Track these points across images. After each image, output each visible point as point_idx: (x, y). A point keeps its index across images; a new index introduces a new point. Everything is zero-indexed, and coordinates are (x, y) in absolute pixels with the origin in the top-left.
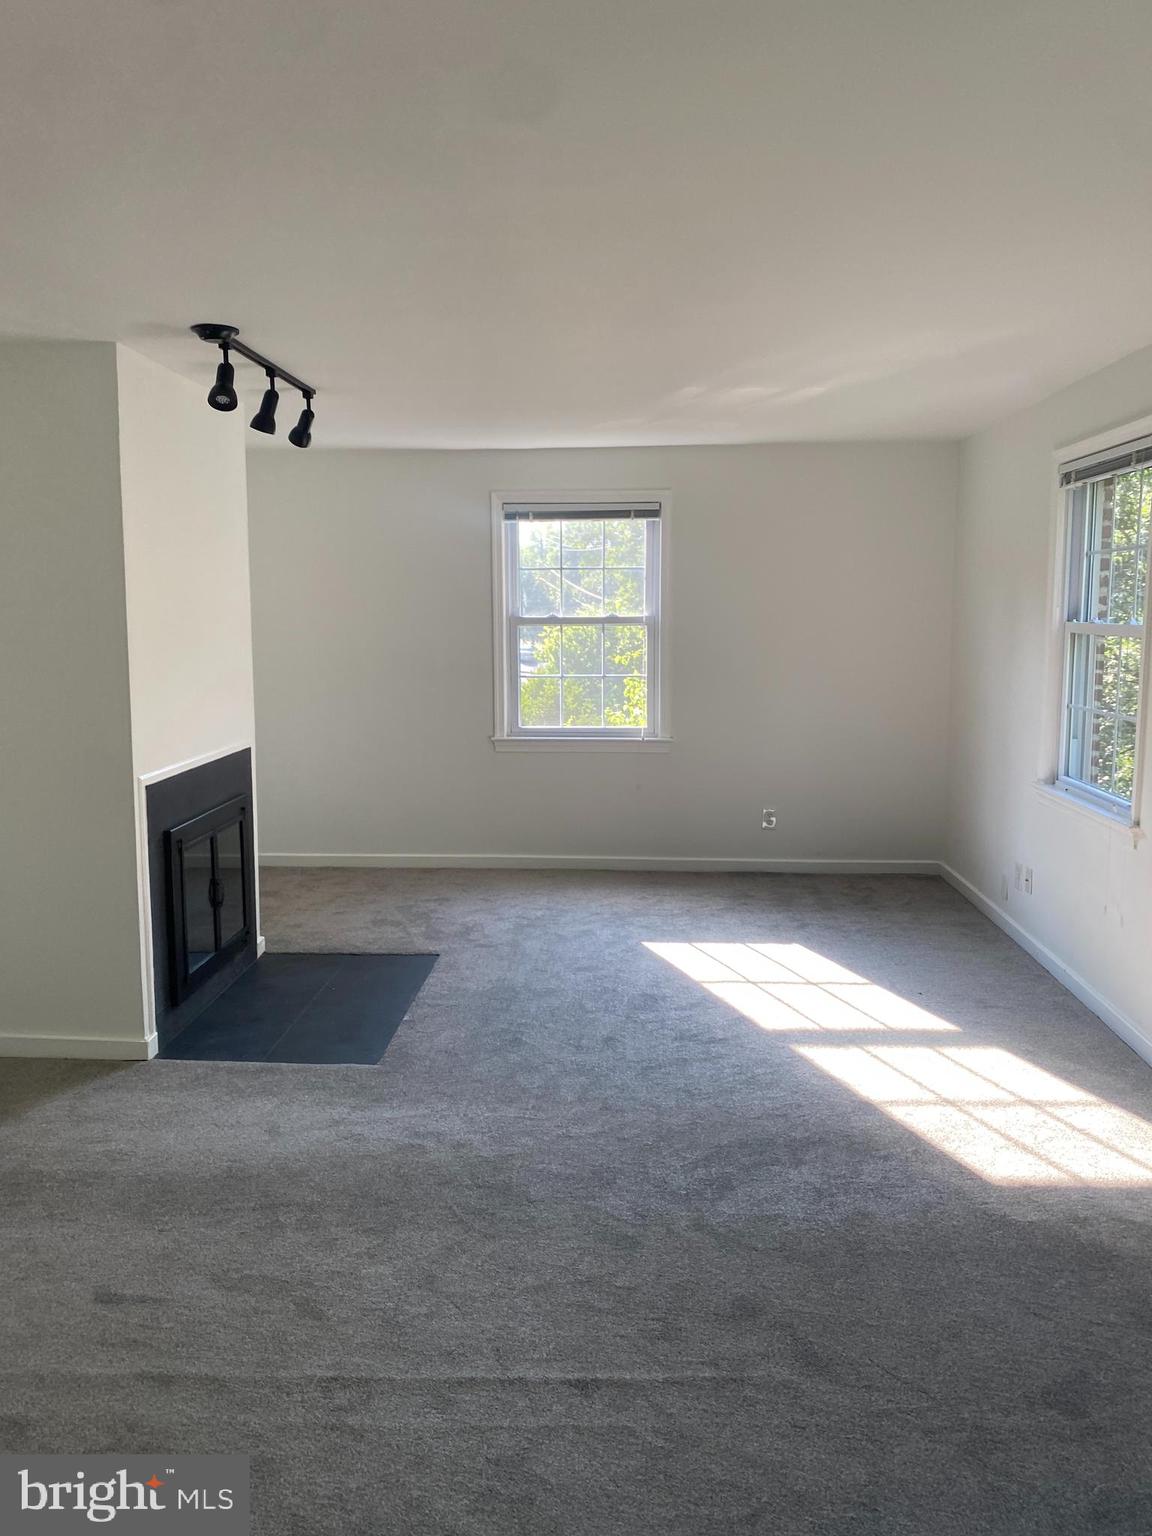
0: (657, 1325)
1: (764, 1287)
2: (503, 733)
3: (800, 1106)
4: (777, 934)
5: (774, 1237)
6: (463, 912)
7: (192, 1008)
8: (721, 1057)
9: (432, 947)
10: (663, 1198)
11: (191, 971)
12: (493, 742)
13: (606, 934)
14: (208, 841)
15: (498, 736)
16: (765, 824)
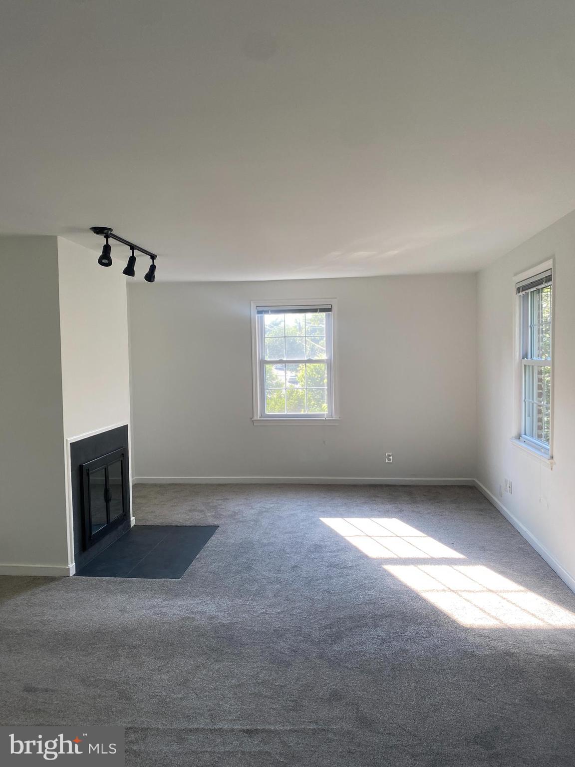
0: (291, 704)
1: (348, 686)
2: (257, 417)
3: (382, 598)
4: (387, 514)
5: (357, 662)
6: (235, 505)
7: (94, 552)
8: (348, 575)
9: (216, 523)
10: (306, 643)
11: (93, 533)
12: (253, 421)
13: (303, 516)
14: (104, 470)
15: (255, 418)
16: (387, 461)
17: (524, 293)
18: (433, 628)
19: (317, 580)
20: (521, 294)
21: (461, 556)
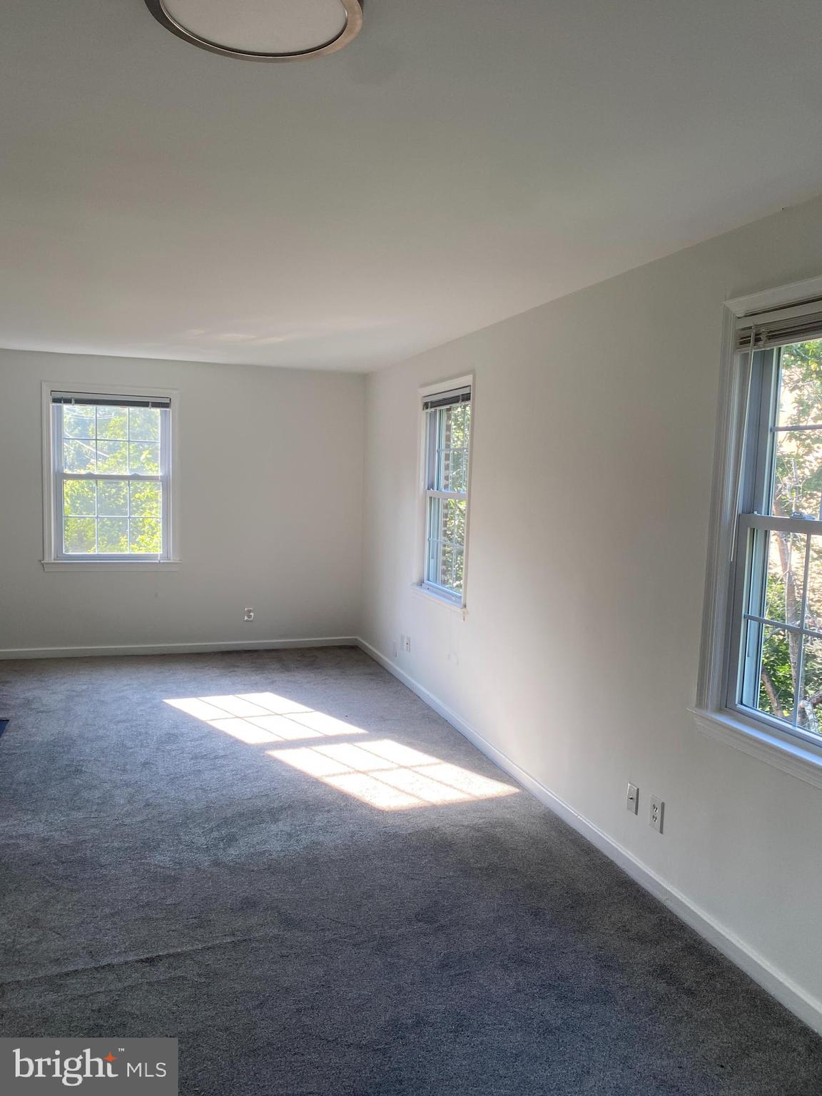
5: (264, 863)
8: (223, 766)
13: (136, 698)
16: (246, 618)
17: (433, 410)
18: (346, 814)
19: (183, 776)
20: (429, 410)
21: (360, 731)
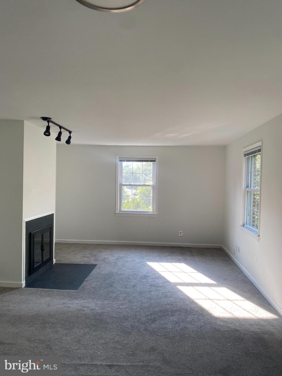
0: (131, 352)
1: (158, 344)
2: (117, 212)
3: (176, 302)
4: (179, 261)
5: (163, 333)
6: (105, 255)
7: (34, 276)
8: (160, 290)
9: (95, 263)
10: (139, 323)
11: (35, 267)
12: (115, 213)
13: (138, 261)
14: (41, 235)
16: (180, 235)
17: (247, 157)
18: (201, 317)
19: (145, 292)
20: (246, 157)
21: (215, 283)
